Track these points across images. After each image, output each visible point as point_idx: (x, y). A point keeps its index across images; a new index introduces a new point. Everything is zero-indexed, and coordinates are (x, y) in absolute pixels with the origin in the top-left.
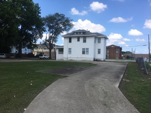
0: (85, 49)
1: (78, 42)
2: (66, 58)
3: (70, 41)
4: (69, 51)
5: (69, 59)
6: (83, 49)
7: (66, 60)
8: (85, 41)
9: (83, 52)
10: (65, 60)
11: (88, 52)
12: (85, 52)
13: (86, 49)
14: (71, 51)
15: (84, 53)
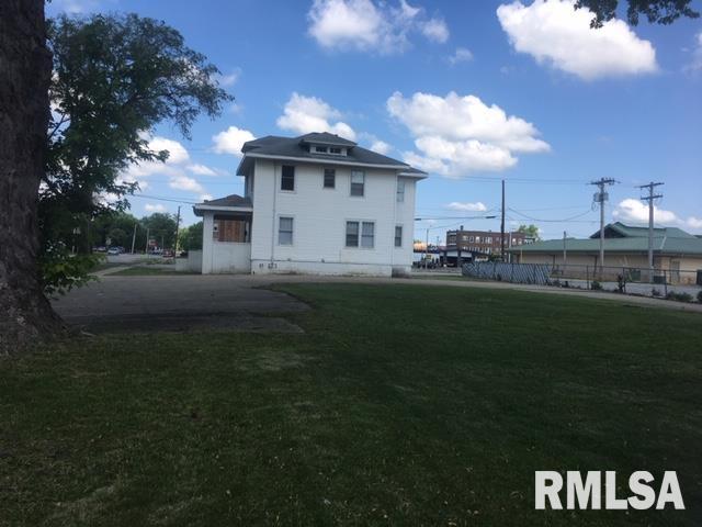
0: (357, 223)
1: (328, 191)
2: (266, 264)
3: (288, 184)
4: (280, 232)
5: (282, 267)
6: (348, 223)
7: (266, 270)
8: (358, 190)
9: (348, 236)
10: (260, 270)
11: (370, 236)
12: (360, 237)
13: (361, 225)
14: (291, 232)
15: (352, 240)
